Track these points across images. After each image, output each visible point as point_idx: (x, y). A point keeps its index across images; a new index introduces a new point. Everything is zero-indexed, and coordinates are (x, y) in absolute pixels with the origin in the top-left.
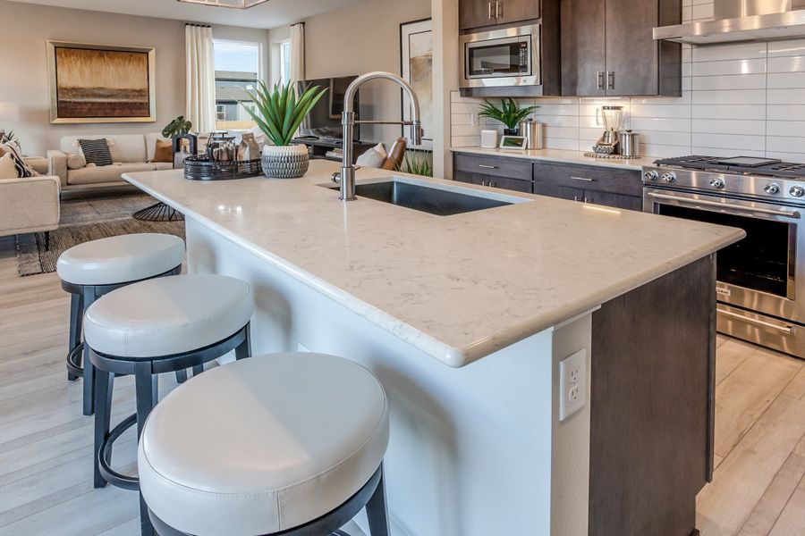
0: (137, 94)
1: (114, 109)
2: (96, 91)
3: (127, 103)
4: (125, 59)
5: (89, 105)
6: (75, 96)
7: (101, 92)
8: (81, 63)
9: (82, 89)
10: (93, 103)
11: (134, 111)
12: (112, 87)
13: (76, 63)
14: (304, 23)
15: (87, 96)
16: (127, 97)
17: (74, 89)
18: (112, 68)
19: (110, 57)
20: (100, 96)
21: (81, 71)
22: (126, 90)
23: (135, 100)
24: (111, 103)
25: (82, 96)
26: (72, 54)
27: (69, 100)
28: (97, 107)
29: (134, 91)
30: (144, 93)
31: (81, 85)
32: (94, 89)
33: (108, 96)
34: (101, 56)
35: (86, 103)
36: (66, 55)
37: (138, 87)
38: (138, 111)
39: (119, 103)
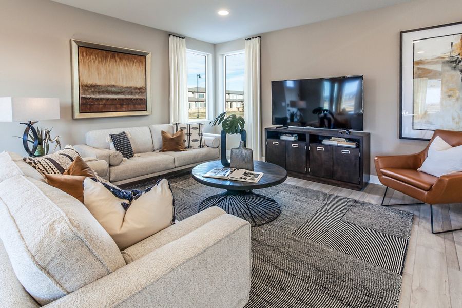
0: (138, 91)
1: (122, 105)
2: (109, 89)
3: (131, 99)
4: (131, 61)
5: (104, 101)
6: (93, 93)
7: (113, 89)
8: (99, 63)
9: (99, 86)
10: (107, 99)
11: (136, 106)
12: (121, 85)
13: (95, 62)
14: (260, 37)
15: (103, 93)
16: (131, 93)
17: (93, 86)
18: (121, 68)
19: (120, 59)
20: (113, 93)
21: (98, 69)
22: (131, 87)
23: (137, 97)
24: (120, 99)
25: (99, 93)
26: (92, 54)
27: (88, 96)
28: (110, 103)
29: (136, 88)
30: (142, 90)
31: (98, 82)
32: (109, 86)
33: (118, 93)
34: (113, 57)
35: (101, 99)
36: (87, 54)
37: (139, 86)
38: (139, 107)
39: (126, 99)
